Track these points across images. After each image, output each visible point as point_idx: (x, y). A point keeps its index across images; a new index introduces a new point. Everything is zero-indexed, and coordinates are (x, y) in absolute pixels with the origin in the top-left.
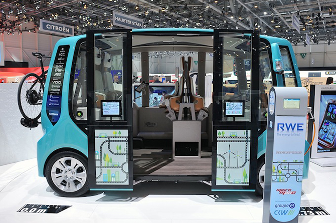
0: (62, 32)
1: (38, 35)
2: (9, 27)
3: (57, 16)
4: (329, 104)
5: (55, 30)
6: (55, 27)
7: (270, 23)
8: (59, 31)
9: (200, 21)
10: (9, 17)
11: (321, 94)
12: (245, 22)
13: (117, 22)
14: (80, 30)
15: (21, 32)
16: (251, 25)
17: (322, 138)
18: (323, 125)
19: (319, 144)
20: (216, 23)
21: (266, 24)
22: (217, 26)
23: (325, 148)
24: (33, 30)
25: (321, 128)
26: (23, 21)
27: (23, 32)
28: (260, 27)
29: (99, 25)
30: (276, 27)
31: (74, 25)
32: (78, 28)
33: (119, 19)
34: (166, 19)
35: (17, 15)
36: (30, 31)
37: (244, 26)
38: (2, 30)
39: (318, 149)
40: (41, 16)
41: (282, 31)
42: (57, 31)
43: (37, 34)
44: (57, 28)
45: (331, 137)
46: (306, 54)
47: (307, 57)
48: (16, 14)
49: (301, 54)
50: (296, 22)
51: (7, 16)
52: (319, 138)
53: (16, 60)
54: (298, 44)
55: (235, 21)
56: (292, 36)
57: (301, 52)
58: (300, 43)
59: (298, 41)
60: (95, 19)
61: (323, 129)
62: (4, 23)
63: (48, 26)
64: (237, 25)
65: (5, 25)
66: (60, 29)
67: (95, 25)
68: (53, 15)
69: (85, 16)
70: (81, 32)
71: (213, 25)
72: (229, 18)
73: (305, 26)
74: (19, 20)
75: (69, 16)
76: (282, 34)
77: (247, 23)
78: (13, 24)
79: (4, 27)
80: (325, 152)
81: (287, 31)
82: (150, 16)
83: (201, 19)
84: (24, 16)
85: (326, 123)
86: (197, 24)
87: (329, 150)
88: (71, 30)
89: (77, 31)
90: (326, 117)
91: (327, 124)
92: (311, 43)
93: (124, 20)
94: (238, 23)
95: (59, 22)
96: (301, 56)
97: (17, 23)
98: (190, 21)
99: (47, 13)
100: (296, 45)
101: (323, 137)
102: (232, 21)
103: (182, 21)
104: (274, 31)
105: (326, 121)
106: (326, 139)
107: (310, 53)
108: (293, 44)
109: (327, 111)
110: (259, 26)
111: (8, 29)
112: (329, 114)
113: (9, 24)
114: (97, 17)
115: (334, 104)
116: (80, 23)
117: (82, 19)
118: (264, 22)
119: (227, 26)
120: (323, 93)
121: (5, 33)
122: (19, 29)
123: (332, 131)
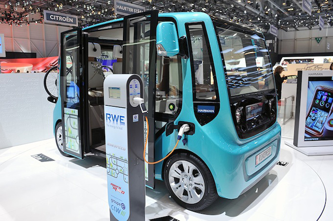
0: (66, 22)
1: (45, 26)
2: (16, 19)
3: (61, 6)
4: (318, 91)
5: (58, 21)
6: (58, 18)
7: (281, 6)
8: (63, 22)
9: (206, 7)
10: (16, 9)
11: (309, 81)
12: (255, 6)
13: (118, 10)
14: (85, 19)
15: (29, 23)
16: (261, 8)
17: (309, 126)
18: (311, 113)
19: (306, 132)
20: (223, 8)
21: (277, 7)
22: (224, 11)
23: (312, 136)
24: (40, 21)
25: (308, 115)
26: (30, 12)
27: (30, 23)
28: (271, 11)
29: (104, 14)
30: (289, 10)
31: (78, 14)
32: (83, 17)
33: (121, 8)
34: (170, 5)
35: (23, 7)
36: (36, 22)
37: (253, 10)
38: (10, 21)
39: (305, 137)
40: (47, 7)
41: (294, 15)
42: (61, 21)
43: (43, 25)
44: (60, 18)
45: (319, 125)
46: (321, 38)
47: (323, 42)
48: (22, 5)
49: (316, 39)
50: (306, 4)
51: (14, 7)
52: (306, 126)
53: (25, 51)
54: (313, 28)
55: (243, 5)
56: (306, 19)
57: (316, 37)
58: (315, 27)
59: (312, 24)
60: (99, 8)
61: (310, 116)
62: (12, 15)
63: (52, 17)
64: (246, 9)
65: (13, 17)
66: (64, 19)
67: (99, 14)
68: (58, 6)
69: (89, 5)
70: (86, 21)
71: (219, 9)
72: (237, 1)
73: (320, 7)
74: (26, 11)
75: (74, 6)
76: (294, 17)
77: (257, 7)
78: (21, 15)
79: (12, 19)
80: (313, 140)
81: (300, 14)
82: (154, 3)
83: (207, 4)
84: (31, 7)
85: (314, 110)
86: (203, 9)
87: (318, 139)
88: (74, 19)
89: (82, 21)
90: (314, 105)
91: (315, 112)
92: (327, 26)
93: (125, 8)
94: (247, 7)
95: (64, 12)
96: (315, 41)
97: (24, 15)
98: (196, 6)
99: (52, 4)
100: (310, 29)
101: (311, 125)
102: (240, 5)
103: (187, 6)
104: (286, 14)
105: (313, 108)
106: (314, 128)
107: (327, 37)
108: (307, 28)
109: (315, 98)
110: (269, 10)
111: (16, 21)
112: (318, 101)
113: (16, 16)
114: (101, 5)
115: (323, 91)
116: (85, 12)
117: (86, 8)
118: (275, 5)
119: (235, 10)
120: (311, 79)
121: (14, 25)
122: (26, 20)
123: (321, 119)
